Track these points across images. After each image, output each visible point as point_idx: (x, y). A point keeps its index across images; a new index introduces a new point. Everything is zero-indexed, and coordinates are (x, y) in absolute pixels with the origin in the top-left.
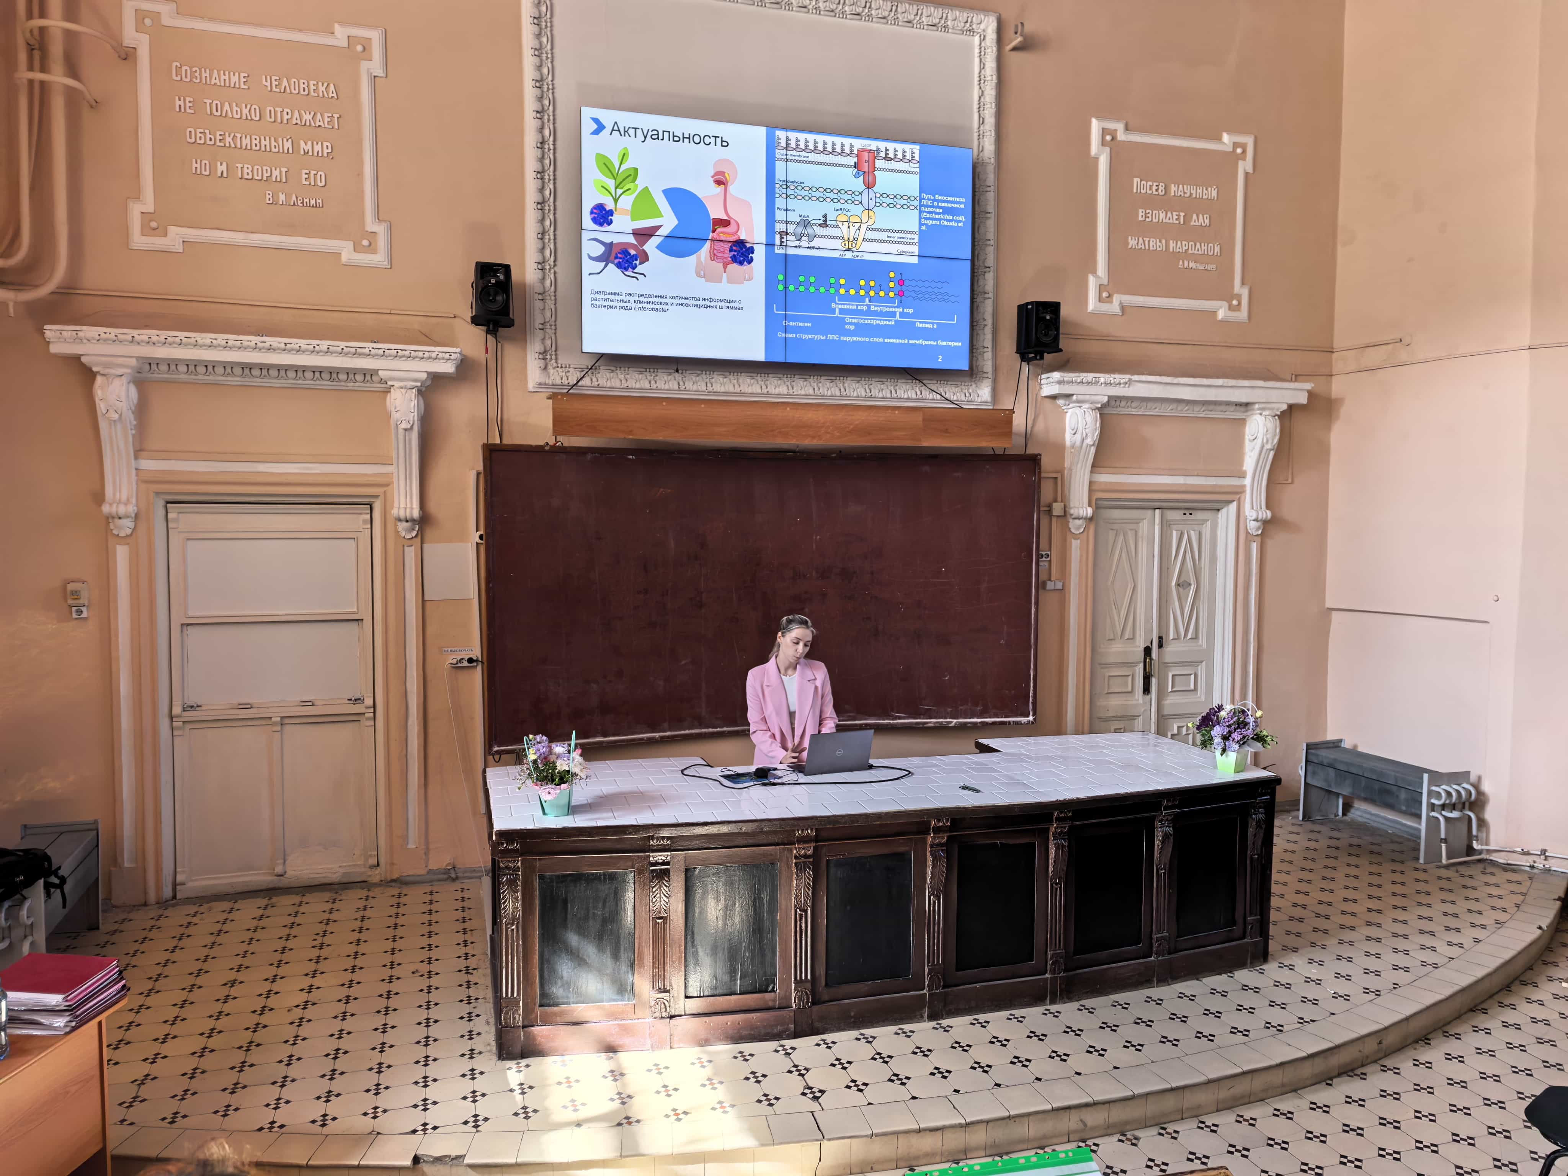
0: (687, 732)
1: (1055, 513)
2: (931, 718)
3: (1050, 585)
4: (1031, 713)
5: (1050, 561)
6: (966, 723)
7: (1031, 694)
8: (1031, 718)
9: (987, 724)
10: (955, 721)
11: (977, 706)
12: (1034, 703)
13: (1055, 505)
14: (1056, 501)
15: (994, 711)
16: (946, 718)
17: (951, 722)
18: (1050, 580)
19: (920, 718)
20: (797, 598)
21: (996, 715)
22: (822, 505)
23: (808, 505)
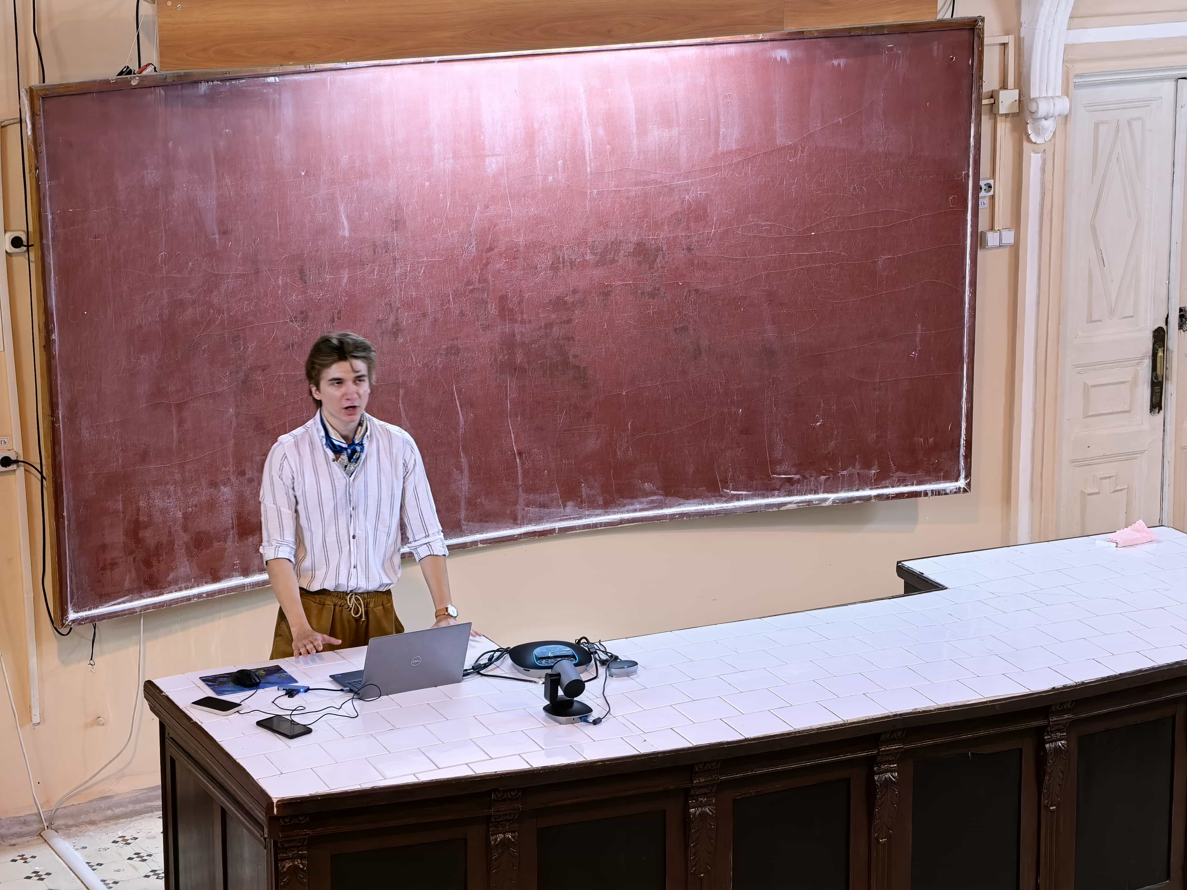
1: (1003, 110)
2: (790, 494)
3: (992, 239)
4: (963, 475)
5: (993, 197)
6: (851, 500)
7: (962, 442)
8: (962, 483)
9: (887, 497)
10: (832, 496)
11: (868, 466)
12: (968, 456)
13: (1003, 94)
14: (1004, 86)
15: (899, 474)
16: (816, 492)
17: (825, 500)
18: (992, 229)
19: (773, 496)
20: (559, 304)
21: (902, 482)
22: (601, 131)
23: (576, 134)
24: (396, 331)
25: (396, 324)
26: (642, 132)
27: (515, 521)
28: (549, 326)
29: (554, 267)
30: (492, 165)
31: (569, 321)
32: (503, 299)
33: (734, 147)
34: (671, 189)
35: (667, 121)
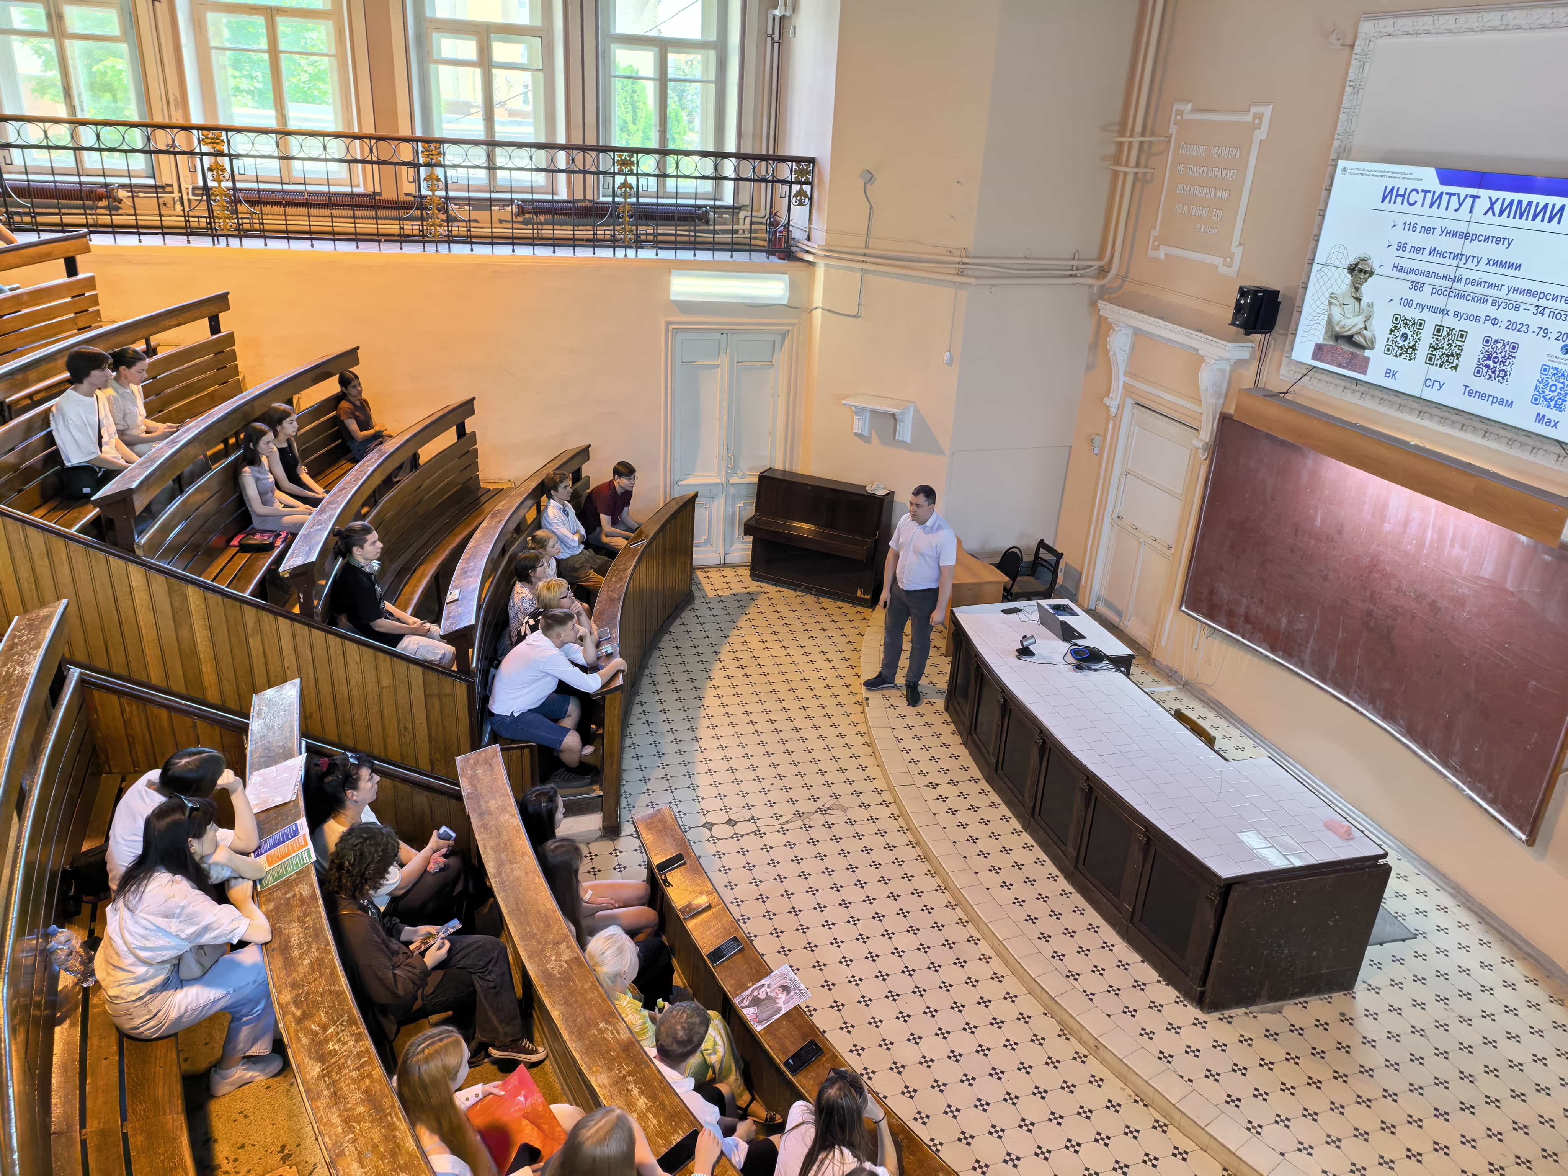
0: (1292, 667)
2: (1453, 774)
4: (1528, 833)
6: (1475, 800)
7: (1533, 815)
8: (1524, 837)
9: (1489, 813)
10: (1468, 791)
11: (1490, 791)
12: (1533, 825)
15: (1500, 806)
16: (1463, 783)
17: (1464, 790)
20: (1394, 608)
21: (1500, 812)
22: (1435, 536)
23: (1425, 531)
24: (1325, 578)
25: (1327, 575)
26: (1452, 546)
27: (1347, 695)
28: (1387, 617)
29: (1397, 590)
30: (1387, 527)
31: (1395, 620)
32: (1373, 592)
33: (1487, 576)
34: (1454, 582)
35: (1464, 547)
